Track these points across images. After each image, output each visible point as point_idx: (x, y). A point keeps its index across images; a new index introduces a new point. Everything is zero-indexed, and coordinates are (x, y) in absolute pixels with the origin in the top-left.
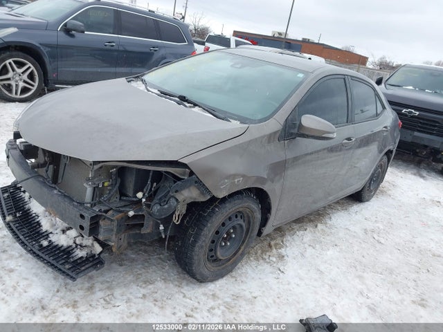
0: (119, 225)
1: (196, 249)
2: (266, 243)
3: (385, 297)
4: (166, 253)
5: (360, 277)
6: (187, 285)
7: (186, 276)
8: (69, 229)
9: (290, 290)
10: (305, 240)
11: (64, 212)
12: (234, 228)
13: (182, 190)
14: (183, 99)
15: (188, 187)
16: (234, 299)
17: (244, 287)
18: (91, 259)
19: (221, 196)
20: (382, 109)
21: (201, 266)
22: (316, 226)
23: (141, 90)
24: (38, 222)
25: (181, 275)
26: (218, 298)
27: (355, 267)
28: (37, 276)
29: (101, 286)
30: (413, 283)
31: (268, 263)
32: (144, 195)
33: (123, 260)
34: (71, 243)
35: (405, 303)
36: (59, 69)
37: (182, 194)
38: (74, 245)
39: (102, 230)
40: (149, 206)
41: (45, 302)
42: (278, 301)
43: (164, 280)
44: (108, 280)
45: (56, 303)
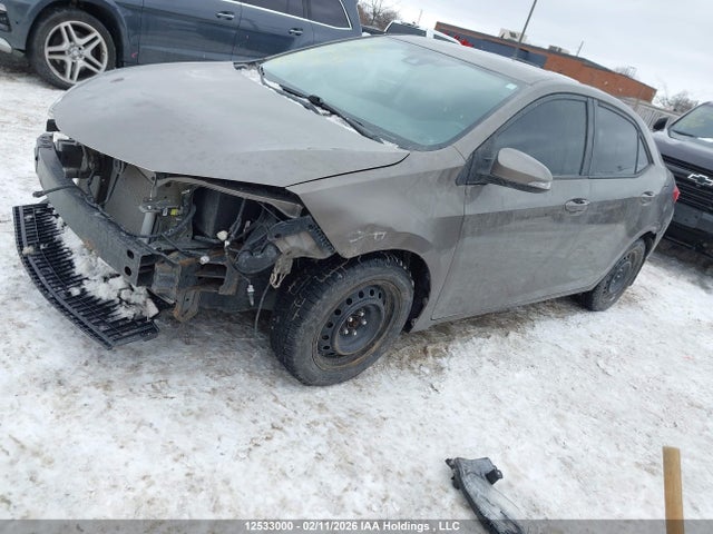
0: (185, 275)
1: (301, 330)
2: (419, 347)
3: (592, 450)
4: (260, 337)
5: (559, 417)
6: (284, 385)
7: (285, 373)
8: (113, 276)
9: (442, 418)
10: (483, 351)
11: (105, 245)
12: (367, 310)
13: (286, 235)
14: (315, 102)
15: (298, 232)
16: (350, 416)
17: (369, 402)
18: (139, 323)
19: (349, 255)
20: (646, 164)
21: (307, 359)
22: (507, 335)
23: (255, 83)
24: (70, 261)
25: (277, 370)
26: (327, 410)
27: (556, 402)
28: (58, 338)
29: (152, 368)
30: (646, 439)
31: (416, 374)
32: (228, 237)
33: (191, 336)
34: (113, 296)
35: (624, 464)
36: (142, 47)
37: (286, 242)
38: (118, 301)
39: (158, 278)
40: (235, 255)
41: (65, 375)
42: (419, 429)
43: (251, 373)
44: (164, 360)
45: (81, 379)
